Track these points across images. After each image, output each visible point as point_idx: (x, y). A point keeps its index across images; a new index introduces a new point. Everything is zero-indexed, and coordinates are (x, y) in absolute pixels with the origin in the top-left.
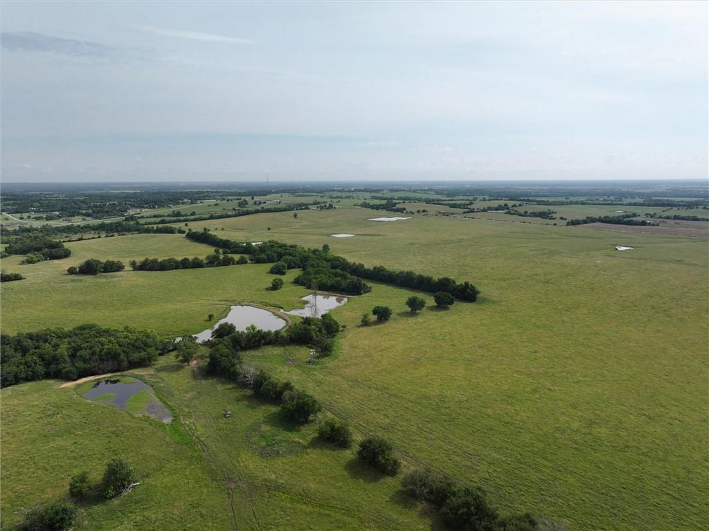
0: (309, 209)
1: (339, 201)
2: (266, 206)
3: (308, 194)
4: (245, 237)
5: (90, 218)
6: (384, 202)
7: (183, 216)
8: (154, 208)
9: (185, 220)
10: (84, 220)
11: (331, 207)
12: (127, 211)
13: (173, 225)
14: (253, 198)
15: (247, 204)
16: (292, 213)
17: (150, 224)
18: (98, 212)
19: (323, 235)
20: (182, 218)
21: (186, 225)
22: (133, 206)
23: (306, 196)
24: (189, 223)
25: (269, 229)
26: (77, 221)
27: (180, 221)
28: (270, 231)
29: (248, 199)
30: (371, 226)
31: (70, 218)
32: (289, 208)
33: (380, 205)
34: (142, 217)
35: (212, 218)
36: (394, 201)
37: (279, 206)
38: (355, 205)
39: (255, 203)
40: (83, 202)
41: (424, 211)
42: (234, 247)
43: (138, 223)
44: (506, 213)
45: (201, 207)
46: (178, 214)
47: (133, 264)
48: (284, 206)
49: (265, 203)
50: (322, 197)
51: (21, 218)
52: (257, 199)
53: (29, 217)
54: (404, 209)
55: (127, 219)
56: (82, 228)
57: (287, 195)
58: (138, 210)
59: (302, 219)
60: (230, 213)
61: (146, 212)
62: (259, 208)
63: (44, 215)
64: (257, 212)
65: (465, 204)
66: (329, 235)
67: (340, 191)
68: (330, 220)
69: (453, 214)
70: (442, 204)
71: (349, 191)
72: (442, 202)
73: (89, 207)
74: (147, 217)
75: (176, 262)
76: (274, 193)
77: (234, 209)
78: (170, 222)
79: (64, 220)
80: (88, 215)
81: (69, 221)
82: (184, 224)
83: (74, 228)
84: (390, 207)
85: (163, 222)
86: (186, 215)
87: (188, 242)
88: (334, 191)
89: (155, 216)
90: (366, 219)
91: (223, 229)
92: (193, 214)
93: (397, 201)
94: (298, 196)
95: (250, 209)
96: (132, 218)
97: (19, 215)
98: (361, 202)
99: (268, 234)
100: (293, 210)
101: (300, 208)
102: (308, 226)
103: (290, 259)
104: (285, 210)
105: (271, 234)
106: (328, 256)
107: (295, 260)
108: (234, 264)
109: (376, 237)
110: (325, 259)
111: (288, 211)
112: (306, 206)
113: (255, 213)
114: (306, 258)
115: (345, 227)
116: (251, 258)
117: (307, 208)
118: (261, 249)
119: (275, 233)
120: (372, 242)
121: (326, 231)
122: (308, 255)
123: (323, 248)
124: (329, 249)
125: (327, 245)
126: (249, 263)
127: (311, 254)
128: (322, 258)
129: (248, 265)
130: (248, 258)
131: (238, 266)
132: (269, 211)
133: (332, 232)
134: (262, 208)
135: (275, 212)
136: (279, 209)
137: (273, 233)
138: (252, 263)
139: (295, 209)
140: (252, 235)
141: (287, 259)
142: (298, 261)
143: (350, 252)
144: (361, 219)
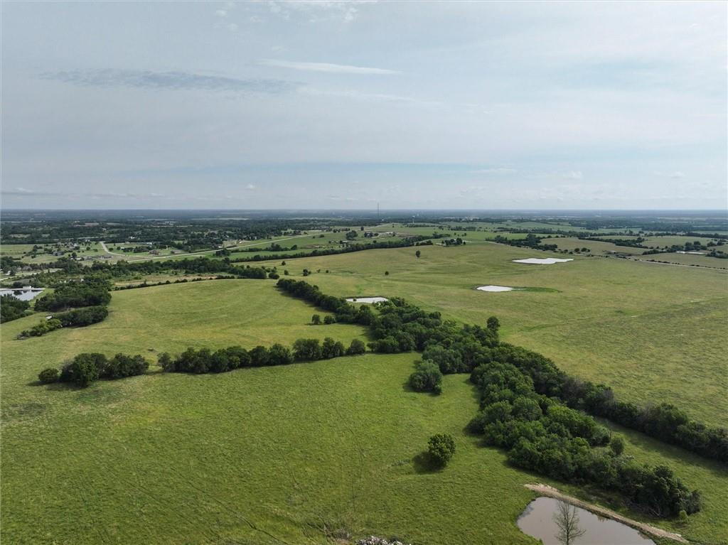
0: (432, 244)
1: (465, 234)
2: (380, 239)
3: (422, 224)
4: (357, 287)
5: (179, 251)
6: (524, 236)
7: (282, 250)
8: (253, 239)
9: (284, 257)
10: (173, 253)
11: (459, 242)
12: (221, 243)
13: (269, 265)
14: (362, 229)
15: (356, 236)
16: (414, 249)
17: (242, 260)
18: (195, 244)
19: (464, 286)
20: (279, 254)
21: (283, 264)
22: (232, 237)
23: (420, 226)
24: (288, 261)
25: (387, 273)
26: (164, 255)
27: (276, 258)
28: (388, 277)
29: (357, 229)
30: (525, 272)
31: (158, 250)
32: (407, 243)
33: (520, 240)
34: (237, 251)
35: (315, 254)
36: (537, 235)
37: (394, 240)
38: (487, 240)
39: (366, 235)
40: (183, 231)
41: (584, 250)
42: (343, 312)
43: (227, 261)
44: (708, 255)
45: (305, 239)
46: (276, 248)
47: (164, 360)
48: (400, 239)
49: (376, 235)
50: (440, 227)
51: (111, 250)
52: (367, 229)
53: (119, 248)
54: (556, 246)
55: (218, 254)
56: (162, 266)
57: (400, 225)
58: (235, 242)
59: (426, 258)
60: (337, 248)
61: (243, 244)
62: (370, 241)
63: (134, 246)
64: (369, 247)
65: (633, 241)
66: (474, 287)
67: (456, 221)
68: (463, 261)
69: (630, 255)
70: (601, 240)
71: (468, 221)
72: (600, 237)
73: (187, 237)
74: (242, 251)
76: (385, 222)
77: (341, 242)
78: (266, 259)
79: (151, 253)
80: (179, 247)
81: (156, 254)
82: (281, 261)
83: (152, 265)
84: (532, 243)
85: (257, 259)
86: (286, 249)
87: (278, 296)
88: (450, 220)
89: (251, 250)
90: (510, 261)
91: (327, 272)
92: (294, 248)
93: (541, 236)
94: (411, 226)
95: (360, 242)
96: (225, 252)
97: (111, 245)
98: (494, 236)
99: (386, 281)
100: (413, 245)
101: (420, 242)
102: (437, 269)
103: (442, 353)
104: (402, 246)
105: (390, 282)
106: (516, 353)
107: (452, 356)
108: (341, 355)
109: (548, 294)
110: (511, 360)
111: (407, 246)
112: (428, 240)
113: (367, 249)
114: (471, 352)
115: (489, 272)
116: (371, 343)
117: (429, 243)
118: (384, 319)
119: (396, 280)
120: (552, 306)
121: (466, 279)
122: (474, 346)
123: (488, 323)
124: (499, 326)
125: (495, 318)
126: (368, 352)
127: (478, 343)
128: (504, 358)
129: (366, 356)
130: (366, 344)
131: (350, 358)
132: (383, 246)
133: (476, 282)
134: (375, 242)
135: (390, 247)
136: (396, 243)
137: (393, 280)
138: (372, 352)
139: (415, 243)
140: (365, 282)
141: (437, 354)
142: (458, 359)
143: (530, 329)
144: (504, 260)
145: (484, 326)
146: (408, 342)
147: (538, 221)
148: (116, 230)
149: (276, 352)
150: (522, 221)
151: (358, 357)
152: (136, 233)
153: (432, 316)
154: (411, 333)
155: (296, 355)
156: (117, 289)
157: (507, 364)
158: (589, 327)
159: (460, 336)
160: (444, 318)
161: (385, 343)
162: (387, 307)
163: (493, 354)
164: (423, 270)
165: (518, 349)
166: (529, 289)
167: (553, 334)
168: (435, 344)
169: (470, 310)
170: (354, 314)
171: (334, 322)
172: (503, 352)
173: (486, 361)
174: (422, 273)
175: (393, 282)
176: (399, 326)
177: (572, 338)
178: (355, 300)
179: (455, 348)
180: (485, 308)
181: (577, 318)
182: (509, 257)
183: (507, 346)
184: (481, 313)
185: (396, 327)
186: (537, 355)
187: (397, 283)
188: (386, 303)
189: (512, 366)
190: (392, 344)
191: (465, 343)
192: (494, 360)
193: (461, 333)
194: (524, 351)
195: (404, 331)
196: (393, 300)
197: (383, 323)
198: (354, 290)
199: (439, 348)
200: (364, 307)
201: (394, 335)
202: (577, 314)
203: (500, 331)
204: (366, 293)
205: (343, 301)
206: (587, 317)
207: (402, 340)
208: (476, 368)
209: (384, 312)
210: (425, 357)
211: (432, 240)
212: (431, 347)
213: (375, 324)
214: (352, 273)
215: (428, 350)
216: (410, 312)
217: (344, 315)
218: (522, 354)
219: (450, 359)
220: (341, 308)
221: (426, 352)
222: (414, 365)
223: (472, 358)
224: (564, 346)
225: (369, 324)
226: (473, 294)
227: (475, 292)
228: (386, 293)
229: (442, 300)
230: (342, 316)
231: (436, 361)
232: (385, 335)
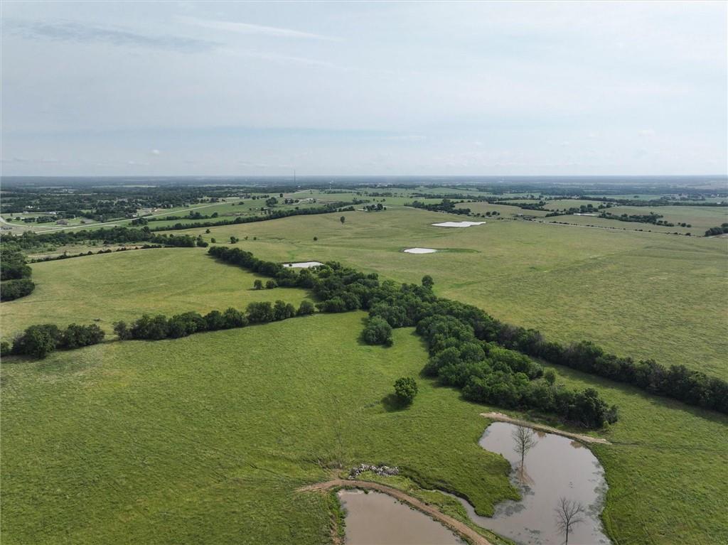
0: (354, 210)
1: (384, 200)
2: (302, 207)
3: (339, 190)
4: (289, 252)
5: (90, 221)
6: (439, 201)
7: (202, 218)
8: (169, 207)
9: (206, 225)
10: (83, 222)
11: (380, 207)
12: (135, 212)
13: (191, 233)
14: (281, 196)
15: (276, 202)
16: (337, 215)
17: (162, 229)
18: (104, 212)
19: (392, 249)
20: (201, 222)
21: (208, 232)
22: (145, 205)
23: (338, 192)
24: (212, 229)
25: (315, 239)
26: (74, 226)
27: (199, 226)
28: (317, 242)
29: (277, 196)
30: (445, 235)
31: (65, 220)
32: (329, 209)
33: (436, 205)
34: (154, 220)
35: (238, 221)
36: (452, 200)
37: (316, 206)
38: (406, 205)
39: (286, 202)
40: (89, 199)
41: (494, 213)
42: (284, 277)
43: (146, 230)
44: (600, 217)
45: (225, 206)
46: (197, 216)
47: (120, 328)
48: (321, 206)
49: (297, 201)
50: (358, 193)
51: (9, 220)
52: (287, 196)
53: (18, 219)
54: (469, 210)
55: (134, 223)
56: (75, 236)
57: (317, 191)
58: (150, 210)
59: (350, 223)
60: (259, 215)
61: (159, 213)
62: (292, 207)
63: (36, 216)
64: (292, 214)
65: (536, 204)
66: (401, 250)
67: (371, 187)
68: (386, 226)
69: (535, 218)
70: (509, 204)
71: (383, 187)
72: (507, 202)
73: (94, 206)
74: (160, 220)
75: (197, 320)
76: (302, 188)
77: (262, 209)
78: (187, 227)
79: (58, 224)
80: (89, 216)
81: (64, 224)
82: (204, 230)
83: (64, 236)
84: (447, 207)
85: (178, 227)
86: (206, 217)
87: (212, 264)
88: (366, 186)
89: (169, 219)
90: (429, 225)
91: (255, 239)
92: (215, 215)
93: (455, 200)
94: (329, 193)
95: (282, 209)
96: (141, 221)
97: (8, 216)
98: (411, 201)
99: (316, 247)
100: (336, 211)
101: (342, 208)
102: (363, 234)
103: (388, 310)
104: (326, 212)
105: (320, 247)
106: (454, 307)
107: (398, 312)
108: (292, 316)
109: (469, 254)
110: (450, 312)
111: (330, 212)
112: (350, 206)
113: (291, 215)
114: (414, 307)
115: (411, 236)
116: (319, 304)
117: (352, 209)
118: (326, 282)
119: (326, 245)
120: (474, 265)
121: (392, 243)
122: (416, 302)
123: (423, 281)
124: (433, 284)
125: (429, 277)
126: (317, 313)
127: (419, 299)
128: (444, 311)
129: (316, 316)
130: (314, 304)
131: (301, 319)
132: (306, 212)
133: (401, 245)
134: (297, 208)
135: (313, 214)
136: (319, 210)
137: (322, 245)
138: (320, 312)
139: (338, 209)
140: (296, 248)
141: (384, 310)
142: (403, 314)
143: (459, 286)
144: (424, 224)
145: (419, 284)
146: (354, 301)
147: (448, 187)
148: (9, 199)
149: (231, 316)
150: (434, 187)
151: (309, 318)
152: (33, 202)
153: (370, 277)
154: (355, 293)
155: (249, 318)
156: (33, 261)
157: (448, 316)
158: (510, 282)
159: (400, 294)
160: (381, 281)
161: (332, 304)
162: (324, 270)
163: (434, 308)
164: (349, 235)
165: (455, 303)
166: (452, 250)
167: (480, 289)
168: (379, 302)
169: (402, 271)
170: (295, 278)
171: (276, 287)
172: (443, 306)
173: (429, 315)
174: (349, 238)
175: (324, 247)
176: (341, 288)
177: (497, 292)
178: (291, 266)
179: (399, 305)
180: (415, 268)
181: (498, 274)
182: (428, 221)
183: (444, 300)
184: (412, 273)
185: (339, 288)
186: (472, 308)
187: (327, 248)
188: (322, 267)
189: (453, 318)
190: (339, 304)
191: (407, 300)
192: (435, 313)
193: (401, 291)
194: (460, 304)
195: (348, 291)
196: (328, 263)
197: (326, 285)
198: (287, 255)
199: (384, 305)
200: (303, 271)
201: (340, 295)
202: (498, 271)
203: (434, 288)
204: (300, 258)
205: (280, 266)
206: (506, 274)
207: (348, 300)
208: (421, 322)
209: (322, 276)
210: (372, 315)
211: (355, 207)
212: (376, 304)
213: (318, 286)
214: (279, 239)
215: (374, 307)
216: (348, 274)
217: (285, 280)
218: (460, 307)
219: (396, 314)
220: (280, 273)
221: (372, 309)
222: (362, 322)
223: (415, 313)
224: (491, 299)
225: (311, 287)
226: (401, 256)
227: (403, 254)
228: (320, 258)
229: (373, 262)
230: (284, 280)
231: (383, 317)
232: (330, 297)
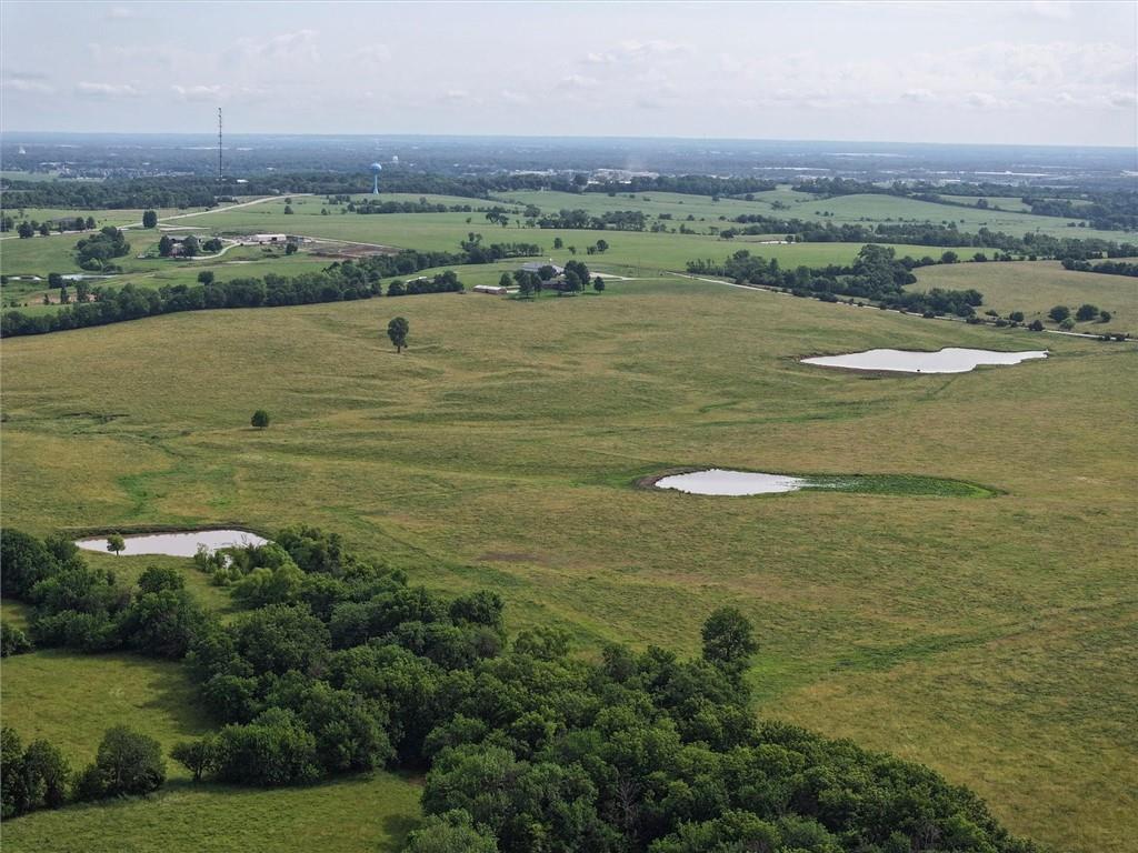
0: (456, 287)
1: (602, 246)
2: (231, 267)
3: (415, 198)
4: (125, 482)
6: (846, 254)
11: (576, 278)
14: (150, 221)
15: (120, 249)
16: (376, 312)
19: (599, 476)
23: (407, 208)
25: (260, 420)
28: (265, 435)
29: (126, 221)
30: (856, 408)
32: (348, 283)
33: (832, 272)
36: (902, 251)
37: (288, 269)
38: (695, 270)
39: (165, 247)
41: (1086, 313)
42: (62, 603)
48: (318, 266)
49: (213, 246)
50: (494, 215)
52: (175, 221)
54: (974, 299)
57: (314, 202)
59: (432, 349)
60: (34, 307)
62: (185, 275)
64: (179, 302)
66: (641, 478)
67: (559, 186)
71: (611, 189)
76: (251, 190)
77: (54, 282)
84: (880, 282)
88: (534, 184)
90: (792, 361)
93: (917, 252)
94: (367, 209)
95: (141, 281)
98: (722, 251)
99: (258, 457)
100: (375, 292)
101: (408, 279)
102: (481, 400)
103: (510, 782)
104: (329, 296)
105: (274, 459)
106: (827, 771)
107: (554, 792)
108: (54, 801)
109: (950, 502)
110: (805, 801)
111: (349, 297)
112: (440, 271)
113: (171, 308)
114: (635, 768)
115: (703, 411)
116: (189, 740)
117: (448, 285)
118: (246, 631)
119: (302, 451)
120: (965, 556)
121: (608, 442)
122: (651, 745)
123: (707, 636)
124: (751, 648)
125: (736, 616)
126: (177, 785)
127: (666, 731)
128: (775, 791)
129: (170, 800)
130: (167, 744)
131: (96, 814)
132: (241, 296)
133: (647, 457)
134: (206, 278)
135: (273, 302)
136: (297, 286)
137: (285, 449)
138: (197, 784)
139: (385, 284)
140: (163, 463)
141: (488, 784)
142: (578, 805)
143: (881, 659)
144: (764, 357)
145: (688, 651)
146: (359, 733)
147: (899, 191)
150: (836, 189)
151: (135, 810)
153: (462, 611)
154: (370, 691)
157: (792, 821)
158: (1119, 641)
159: (585, 700)
160: (514, 620)
161: (252, 744)
162: (262, 574)
163: (731, 778)
164: (418, 403)
165: (836, 750)
166: (873, 484)
167: (976, 674)
168: (478, 739)
169: (629, 579)
170: (113, 610)
171: (21, 650)
172: (772, 769)
173: (702, 810)
174: (418, 419)
175: (292, 460)
176: (316, 663)
177: (1054, 690)
178: (115, 546)
179: (568, 757)
180: (693, 567)
181: (1068, 602)
182: (783, 347)
183: (787, 737)
184: (673, 593)
185: (304, 667)
186: (914, 777)
187: (304, 462)
188: (255, 558)
189: (813, 827)
190: (284, 746)
191: (607, 733)
192: (736, 803)
193: (593, 686)
194: (860, 759)
195: (337, 681)
196: (287, 542)
197: (242, 648)
198: (114, 496)
199: (494, 759)
200: (157, 576)
201: (295, 703)
202: (1069, 588)
203: (757, 670)
204: (166, 509)
205: (62, 551)
206: (1107, 601)
207: (332, 728)
208: (658, 844)
209: (250, 599)
210: (435, 803)
211: (461, 272)
212: (458, 753)
213: (206, 655)
214: (101, 418)
215: (447, 768)
216: (367, 597)
217: (64, 616)
218: (856, 775)
219: (545, 803)
220: (50, 582)
221: (438, 776)
222: (385, 837)
223: (639, 798)
224: (1019, 725)
225: (179, 656)
226: (640, 506)
227: (647, 498)
228: (259, 510)
229: (506, 536)
230: (61, 617)
231: (481, 817)
232: (255, 705)
